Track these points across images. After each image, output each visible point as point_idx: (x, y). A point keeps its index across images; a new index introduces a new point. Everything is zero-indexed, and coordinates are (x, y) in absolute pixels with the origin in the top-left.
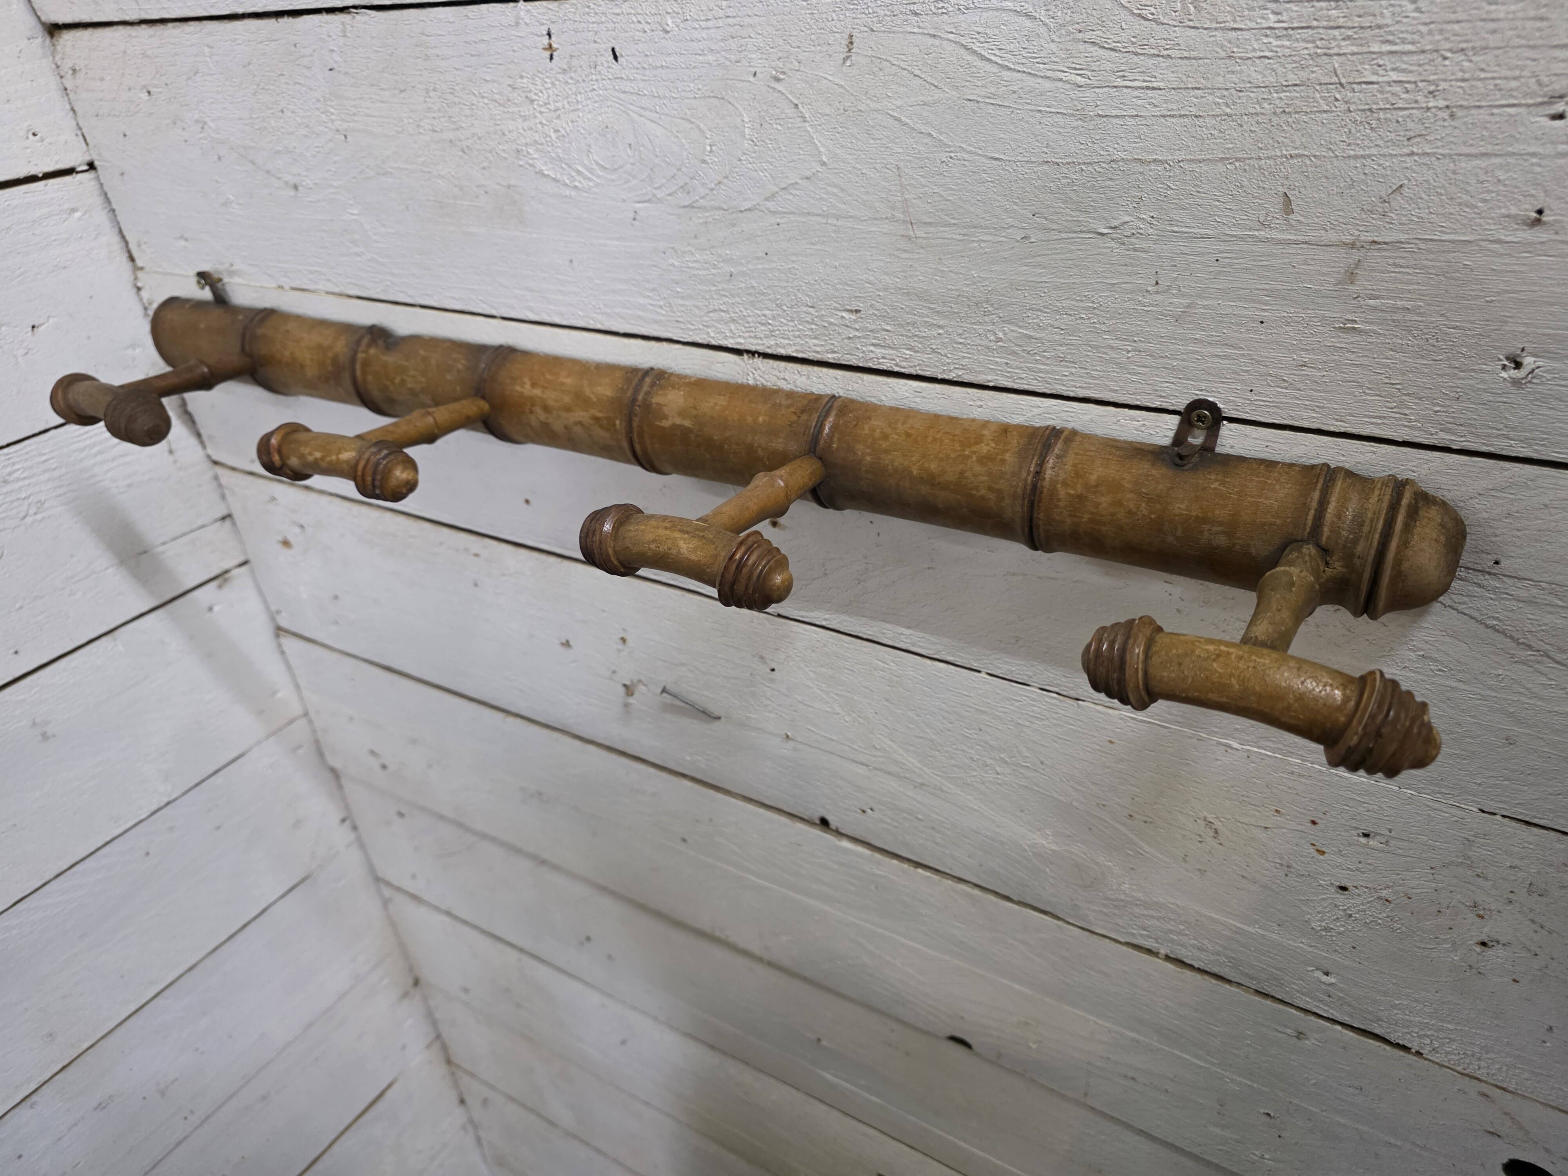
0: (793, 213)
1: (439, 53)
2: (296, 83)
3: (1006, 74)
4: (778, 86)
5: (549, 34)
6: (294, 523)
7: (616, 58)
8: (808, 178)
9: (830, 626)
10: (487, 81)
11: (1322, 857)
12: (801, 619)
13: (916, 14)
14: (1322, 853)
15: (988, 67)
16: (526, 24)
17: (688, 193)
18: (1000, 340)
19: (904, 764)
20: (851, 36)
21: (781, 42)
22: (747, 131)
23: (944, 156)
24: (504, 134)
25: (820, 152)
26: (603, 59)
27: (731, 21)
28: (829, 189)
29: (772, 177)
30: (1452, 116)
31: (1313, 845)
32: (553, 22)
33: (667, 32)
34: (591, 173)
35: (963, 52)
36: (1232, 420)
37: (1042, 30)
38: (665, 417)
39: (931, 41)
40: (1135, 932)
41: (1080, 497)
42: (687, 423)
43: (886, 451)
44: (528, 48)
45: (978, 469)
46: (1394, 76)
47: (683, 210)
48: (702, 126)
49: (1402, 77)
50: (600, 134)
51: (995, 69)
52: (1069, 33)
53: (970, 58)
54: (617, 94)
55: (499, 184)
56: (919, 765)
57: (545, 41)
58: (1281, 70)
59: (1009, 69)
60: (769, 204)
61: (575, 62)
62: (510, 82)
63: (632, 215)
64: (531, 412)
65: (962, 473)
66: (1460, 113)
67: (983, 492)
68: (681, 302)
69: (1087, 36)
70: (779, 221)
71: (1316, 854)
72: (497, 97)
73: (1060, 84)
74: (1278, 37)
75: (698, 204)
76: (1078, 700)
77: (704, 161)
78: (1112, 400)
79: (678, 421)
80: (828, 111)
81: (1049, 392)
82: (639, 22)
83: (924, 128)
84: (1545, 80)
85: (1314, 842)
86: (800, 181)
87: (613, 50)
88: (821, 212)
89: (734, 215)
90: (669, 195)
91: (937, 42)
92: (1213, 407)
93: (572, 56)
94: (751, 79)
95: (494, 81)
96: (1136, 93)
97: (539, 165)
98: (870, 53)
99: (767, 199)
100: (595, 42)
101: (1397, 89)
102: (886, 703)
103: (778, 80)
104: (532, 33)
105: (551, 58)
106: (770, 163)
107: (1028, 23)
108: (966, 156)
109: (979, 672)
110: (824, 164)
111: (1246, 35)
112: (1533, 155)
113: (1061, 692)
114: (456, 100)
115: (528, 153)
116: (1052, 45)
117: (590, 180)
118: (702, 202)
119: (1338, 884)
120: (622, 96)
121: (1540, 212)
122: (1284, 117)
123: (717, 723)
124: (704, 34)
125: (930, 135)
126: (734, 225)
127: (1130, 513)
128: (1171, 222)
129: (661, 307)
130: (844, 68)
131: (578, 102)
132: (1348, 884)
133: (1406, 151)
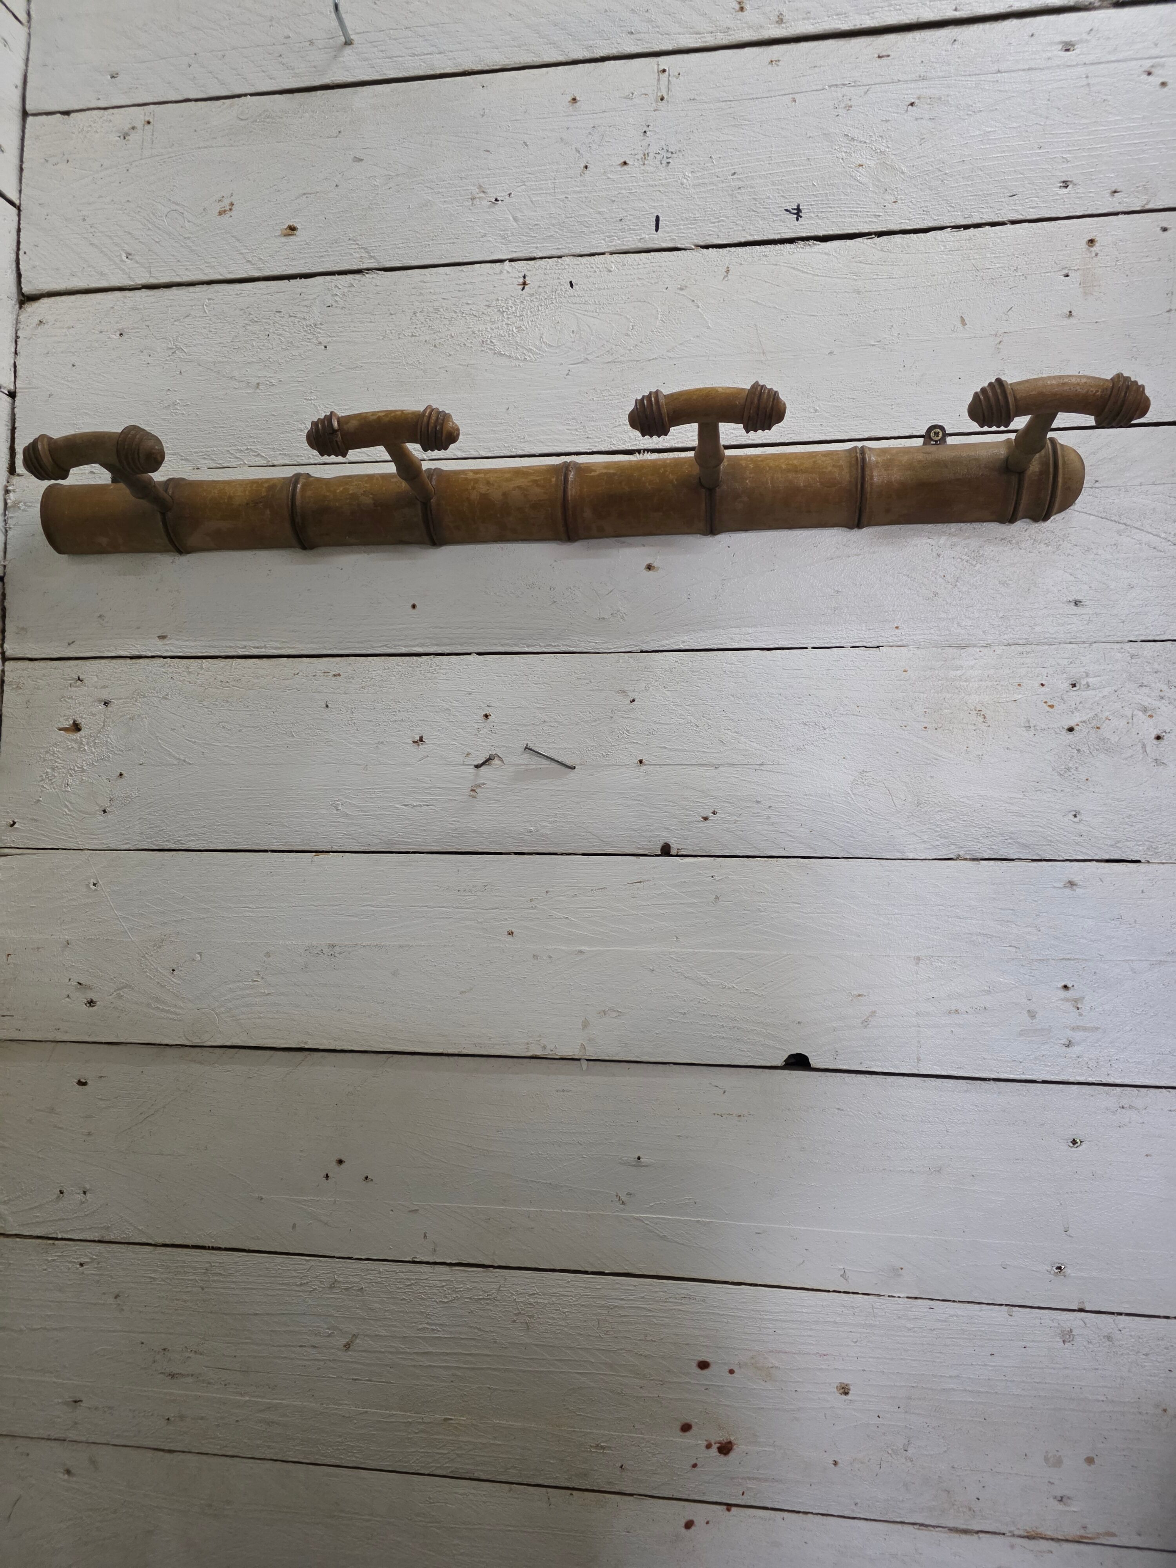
0: (686, 357)
1: (432, 291)
2: (291, 316)
3: (816, 278)
4: (681, 292)
5: (524, 277)
6: (100, 701)
7: (572, 285)
8: (698, 337)
9: (687, 648)
10: (468, 304)
11: (1051, 710)
12: (661, 649)
13: (766, 256)
14: (1052, 706)
15: (806, 275)
16: (508, 272)
17: (612, 354)
18: (816, 411)
19: (746, 750)
20: (728, 268)
21: (685, 272)
22: (659, 316)
23: (783, 317)
24: (474, 333)
25: (707, 322)
26: (563, 287)
27: (654, 264)
28: (711, 341)
29: (674, 339)
30: (1026, 278)
31: (1046, 702)
32: (528, 270)
33: (611, 271)
34: (540, 350)
35: (792, 270)
36: (951, 435)
37: (835, 260)
38: (595, 471)
39: (775, 267)
40: (938, 843)
41: (890, 459)
42: (612, 471)
43: (762, 461)
44: (506, 285)
45: (824, 458)
46: (998, 265)
47: (606, 365)
48: (628, 316)
49: (1001, 265)
50: (551, 327)
51: (811, 276)
52: (847, 259)
53: (797, 273)
54: (569, 305)
55: (460, 364)
56: (758, 747)
57: (521, 280)
58: (950, 267)
59: (818, 275)
60: (670, 354)
61: (541, 290)
62: (487, 303)
63: (567, 372)
64: (474, 488)
65: (814, 462)
66: (1029, 277)
67: (830, 469)
68: (593, 424)
69: (857, 260)
70: (675, 363)
71: (1048, 709)
72: (474, 313)
73: (845, 280)
74: (947, 255)
75: (619, 360)
76: (878, 647)
77: (627, 335)
78: (885, 436)
79: (604, 471)
80: (713, 302)
81: (846, 438)
82: (592, 268)
83: (771, 305)
84: (1058, 262)
85: (1045, 700)
86: (692, 339)
87: (571, 283)
88: (705, 354)
89: (644, 363)
90: (598, 357)
91: (778, 267)
92: (942, 428)
93: (539, 287)
94: (664, 290)
95: (474, 304)
96: (884, 281)
97: (497, 349)
98: (739, 274)
99: (668, 351)
100: (558, 278)
101: (1000, 270)
102: (732, 699)
103: (681, 289)
104: (512, 277)
105: (523, 289)
106: (673, 331)
107: (826, 257)
108: (796, 316)
109: (806, 648)
110: (709, 328)
111: (932, 254)
112: (1062, 290)
113: (867, 645)
114: (438, 316)
115: (491, 342)
116: (840, 265)
117: (537, 354)
118: (622, 359)
119: (1066, 727)
120: (572, 306)
121: (1070, 312)
122: (955, 285)
123: (572, 774)
124: (635, 271)
125: (775, 308)
126: (643, 369)
127: (920, 461)
128: (908, 335)
129: (576, 430)
130: (724, 282)
131: (539, 310)
132: (1072, 724)
133: (1010, 293)
